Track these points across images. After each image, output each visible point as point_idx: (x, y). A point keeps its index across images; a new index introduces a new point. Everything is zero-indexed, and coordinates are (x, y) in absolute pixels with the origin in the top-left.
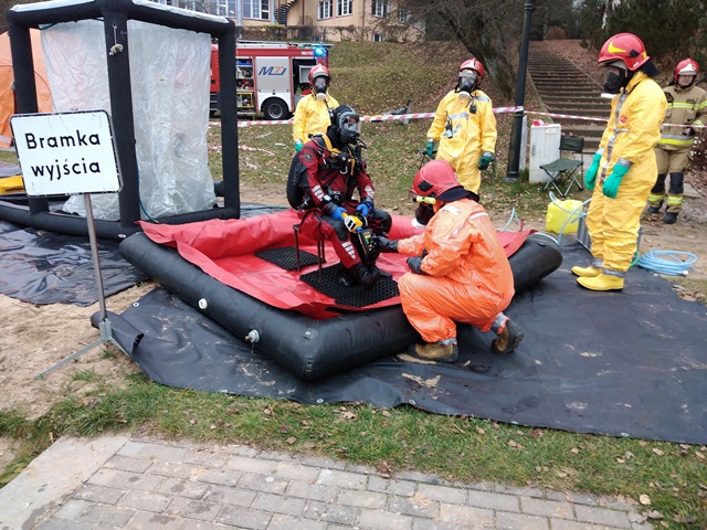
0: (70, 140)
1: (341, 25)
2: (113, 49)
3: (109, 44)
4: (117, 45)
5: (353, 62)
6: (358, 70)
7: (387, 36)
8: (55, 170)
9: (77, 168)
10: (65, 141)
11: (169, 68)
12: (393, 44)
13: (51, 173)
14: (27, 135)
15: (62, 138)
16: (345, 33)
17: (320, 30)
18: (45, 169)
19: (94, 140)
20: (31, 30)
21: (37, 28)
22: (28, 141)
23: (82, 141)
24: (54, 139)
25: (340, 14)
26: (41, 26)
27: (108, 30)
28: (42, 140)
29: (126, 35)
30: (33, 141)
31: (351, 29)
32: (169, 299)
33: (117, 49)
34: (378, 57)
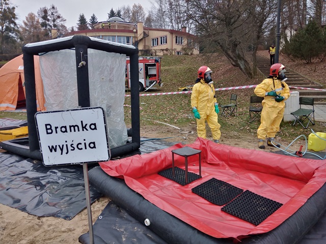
0: (76, 128)
1: (162, 48)
2: (80, 64)
3: (78, 62)
4: (82, 62)
5: (169, 64)
6: (173, 67)
7: (184, 52)
8: (65, 147)
9: (80, 146)
10: (72, 128)
11: (106, 73)
12: (186, 56)
13: (62, 150)
14: (46, 125)
15: (70, 127)
16: (165, 51)
17: (153, 51)
18: (58, 147)
19: (93, 127)
20: (34, 56)
21: (38, 55)
22: (47, 129)
23: (84, 128)
24: (65, 127)
25: (161, 43)
26: (39, 54)
27: (78, 55)
28: (56, 128)
29: (87, 57)
30: (51, 129)
31: (167, 50)
32: (119, 211)
33: (82, 64)
34: (181, 62)
